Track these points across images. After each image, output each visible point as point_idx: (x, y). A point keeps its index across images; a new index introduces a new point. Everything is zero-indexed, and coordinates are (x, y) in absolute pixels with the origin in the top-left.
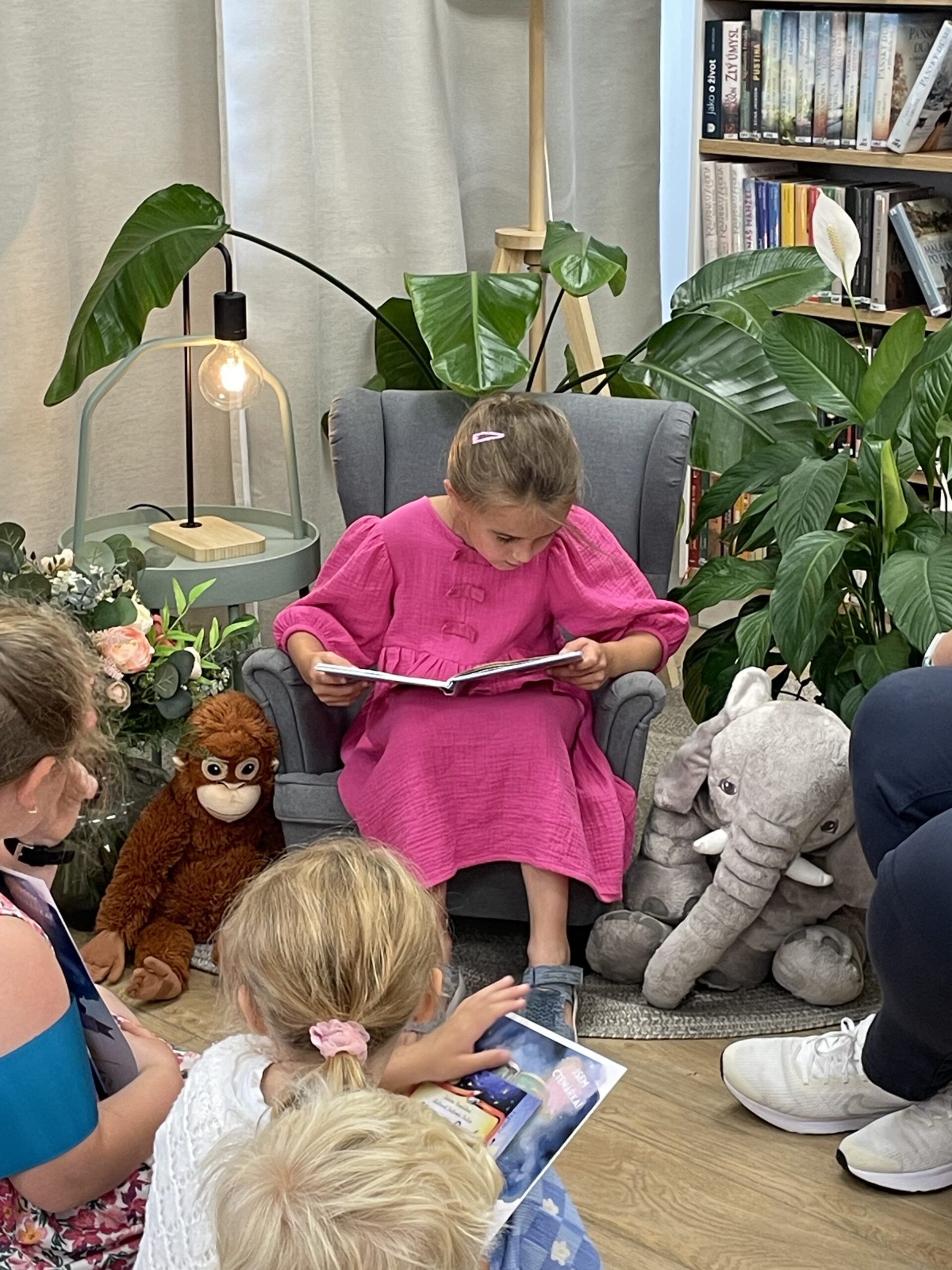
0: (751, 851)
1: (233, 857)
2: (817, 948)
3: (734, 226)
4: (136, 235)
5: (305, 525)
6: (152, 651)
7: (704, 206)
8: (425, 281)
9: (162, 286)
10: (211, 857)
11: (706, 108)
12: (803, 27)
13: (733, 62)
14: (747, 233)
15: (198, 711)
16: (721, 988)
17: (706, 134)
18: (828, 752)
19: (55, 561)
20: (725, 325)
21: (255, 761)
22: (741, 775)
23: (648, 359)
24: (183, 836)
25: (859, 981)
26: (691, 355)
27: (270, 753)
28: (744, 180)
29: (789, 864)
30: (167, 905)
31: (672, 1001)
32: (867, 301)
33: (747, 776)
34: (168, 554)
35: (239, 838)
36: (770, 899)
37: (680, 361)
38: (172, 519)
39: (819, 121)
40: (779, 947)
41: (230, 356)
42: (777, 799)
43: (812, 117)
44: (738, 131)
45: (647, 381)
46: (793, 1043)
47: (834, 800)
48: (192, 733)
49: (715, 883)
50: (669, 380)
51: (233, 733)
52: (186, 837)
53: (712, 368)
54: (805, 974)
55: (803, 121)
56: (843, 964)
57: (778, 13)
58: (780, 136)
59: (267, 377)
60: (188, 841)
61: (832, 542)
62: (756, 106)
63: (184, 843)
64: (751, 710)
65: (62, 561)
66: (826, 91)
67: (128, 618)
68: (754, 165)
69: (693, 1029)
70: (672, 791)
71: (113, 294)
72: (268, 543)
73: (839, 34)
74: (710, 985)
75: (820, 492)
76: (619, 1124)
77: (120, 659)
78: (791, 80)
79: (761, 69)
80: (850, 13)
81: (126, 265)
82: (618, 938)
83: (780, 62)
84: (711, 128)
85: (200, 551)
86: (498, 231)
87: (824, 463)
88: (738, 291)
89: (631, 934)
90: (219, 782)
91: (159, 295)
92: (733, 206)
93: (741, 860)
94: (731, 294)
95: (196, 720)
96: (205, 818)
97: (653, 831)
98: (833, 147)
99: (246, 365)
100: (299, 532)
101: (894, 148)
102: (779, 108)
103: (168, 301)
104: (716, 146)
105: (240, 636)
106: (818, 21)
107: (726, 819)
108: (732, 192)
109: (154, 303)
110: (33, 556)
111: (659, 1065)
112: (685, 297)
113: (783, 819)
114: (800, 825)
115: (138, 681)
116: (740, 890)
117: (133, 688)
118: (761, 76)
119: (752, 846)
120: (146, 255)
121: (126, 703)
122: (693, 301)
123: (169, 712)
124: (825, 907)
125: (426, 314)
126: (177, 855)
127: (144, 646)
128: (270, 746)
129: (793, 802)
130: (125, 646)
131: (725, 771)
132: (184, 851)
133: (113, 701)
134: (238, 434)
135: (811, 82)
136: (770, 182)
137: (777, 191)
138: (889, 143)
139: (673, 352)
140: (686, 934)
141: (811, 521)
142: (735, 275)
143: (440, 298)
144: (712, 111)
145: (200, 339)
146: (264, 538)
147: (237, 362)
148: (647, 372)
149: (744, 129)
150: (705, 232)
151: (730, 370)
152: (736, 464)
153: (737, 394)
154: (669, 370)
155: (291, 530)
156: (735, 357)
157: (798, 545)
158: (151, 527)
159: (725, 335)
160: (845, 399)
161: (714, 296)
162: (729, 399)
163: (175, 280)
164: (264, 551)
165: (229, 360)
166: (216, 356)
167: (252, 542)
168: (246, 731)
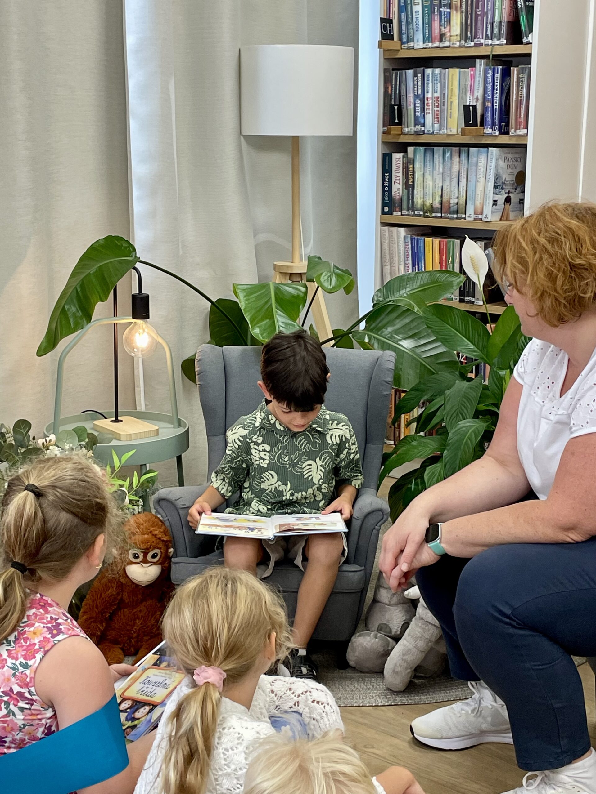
3: (399, 261)
4: (86, 263)
5: (179, 420)
7: (383, 250)
8: (245, 287)
9: (103, 291)
10: (132, 606)
11: (383, 199)
12: (436, 156)
13: (398, 174)
14: (406, 264)
16: (423, 675)
17: (383, 213)
19: (46, 441)
20: (408, 310)
23: (366, 328)
24: (118, 594)
26: (389, 326)
27: (167, 545)
28: (405, 237)
30: (108, 633)
32: (473, 299)
34: (109, 437)
35: (148, 595)
37: (384, 330)
38: (106, 418)
39: (445, 205)
41: (140, 328)
43: (441, 203)
44: (401, 210)
45: (367, 340)
49: (417, 615)
50: (378, 340)
51: (146, 536)
53: (400, 334)
57: (422, 149)
58: (425, 212)
59: (160, 340)
61: (477, 425)
62: (410, 197)
63: (119, 598)
65: (50, 441)
66: (449, 189)
68: (409, 228)
69: (411, 700)
71: (75, 295)
72: (160, 431)
73: (456, 159)
75: (469, 400)
76: (375, 754)
78: (429, 183)
79: (413, 178)
80: (461, 148)
81: (83, 279)
82: (365, 647)
83: (424, 174)
84: (386, 209)
85: (124, 435)
86: (275, 263)
87: (468, 383)
88: (409, 293)
89: (372, 645)
90: (138, 563)
91: (102, 295)
92: (399, 250)
94: (405, 295)
96: (130, 583)
97: (381, 587)
98: (453, 218)
99: (147, 333)
100: (176, 424)
101: (485, 219)
102: (424, 198)
103: (106, 297)
104: (389, 219)
105: (148, 482)
106: (444, 153)
108: (398, 243)
109: (99, 300)
110: (34, 439)
112: (380, 297)
118: (413, 182)
120: (94, 273)
122: (384, 299)
125: (246, 304)
126: (115, 605)
132: (118, 603)
134: (139, 372)
135: (441, 185)
136: (419, 237)
137: (422, 242)
138: (483, 217)
139: (380, 325)
140: (405, 645)
141: (464, 414)
142: (407, 285)
143: (253, 296)
144: (387, 200)
145: (122, 319)
146: (158, 428)
147: (144, 330)
148: (366, 336)
149: (404, 209)
150: (384, 264)
151: (411, 334)
152: (417, 385)
153: (416, 347)
154: (378, 335)
155: (172, 423)
156: (414, 327)
157: (459, 427)
158: (94, 422)
159: (408, 315)
160: (476, 349)
161: (396, 296)
162: (412, 350)
163: (110, 287)
164: (158, 435)
165: (139, 331)
166: (133, 328)
167: (152, 429)
168: (153, 534)
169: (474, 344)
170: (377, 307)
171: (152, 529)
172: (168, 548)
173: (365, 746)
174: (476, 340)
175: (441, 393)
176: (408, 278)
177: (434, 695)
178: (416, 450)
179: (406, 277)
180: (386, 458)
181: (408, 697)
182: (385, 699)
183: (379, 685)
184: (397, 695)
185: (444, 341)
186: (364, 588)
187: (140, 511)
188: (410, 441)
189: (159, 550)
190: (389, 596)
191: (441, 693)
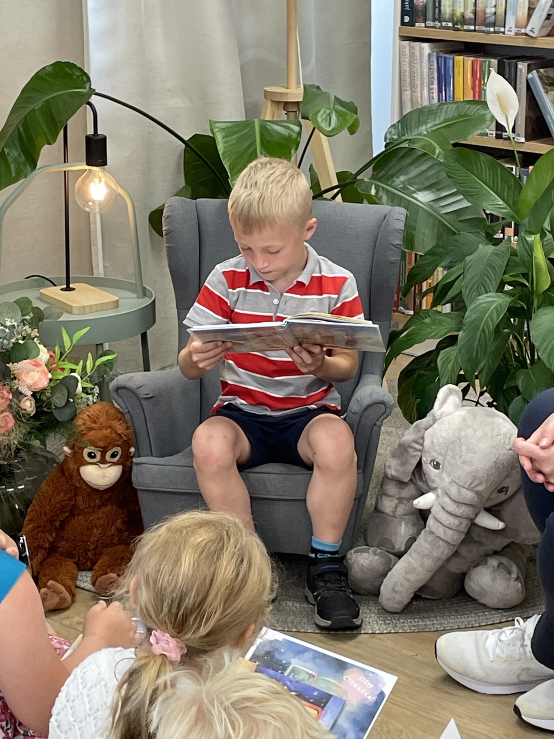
0: (452, 507)
1: (103, 513)
2: (494, 571)
3: (422, 84)
5: (144, 290)
6: (50, 376)
7: (402, 71)
8: (224, 125)
9: (51, 130)
10: (89, 513)
11: (403, 6)
14: (431, 89)
15: (80, 416)
16: (430, 597)
17: (403, 23)
18: (502, 441)
20: (425, 154)
21: (119, 449)
22: (444, 456)
23: (373, 177)
24: (70, 499)
25: (522, 592)
26: (402, 175)
27: (129, 443)
28: (429, 54)
29: (476, 515)
30: (59, 545)
31: (398, 607)
33: (448, 457)
34: (59, 310)
35: (107, 500)
36: (464, 539)
37: (395, 179)
38: (55, 285)
39: (480, 15)
40: (469, 570)
41: (95, 177)
42: (469, 472)
43: (475, 13)
44: (425, 21)
45: (373, 192)
46: (482, 634)
47: (506, 473)
48: (77, 431)
49: (427, 528)
50: (387, 192)
51: (104, 431)
52: (72, 500)
53: (415, 184)
54: (486, 588)
55: (469, 15)
56: (512, 581)
58: (454, 25)
59: (120, 191)
60: (73, 503)
61: (500, 300)
62: (437, 5)
63: (71, 504)
64: (450, 413)
67: (33, 353)
68: (435, 44)
69: (414, 626)
70: (398, 467)
71: (17, 136)
72: (120, 301)
74: (424, 596)
75: (492, 268)
77: (29, 382)
81: (26, 116)
82: (362, 565)
84: (407, 19)
85: (76, 307)
86: (265, 89)
87: (493, 248)
88: (430, 130)
90: (95, 464)
91: (49, 137)
92: (422, 71)
93: (445, 513)
94: (425, 132)
95: (80, 422)
96: (85, 487)
97: (384, 494)
98: (489, 33)
99: (106, 182)
100: (141, 294)
101: (531, 34)
102: (453, 6)
103: (55, 140)
104: (410, 31)
105: (106, 366)
107: (434, 486)
108: (421, 62)
109: (45, 142)
111: (393, 649)
112: (394, 135)
113: (472, 486)
114: (484, 490)
115: (40, 396)
116: (444, 533)
117: (37, 401)
119: (452, 503)
120: (39, 109)
121: (32, 411)
122: (399, 137)
123: (61, 416)
124: (499, 543)
125: (225, 148)
126: (66, 512)
127: (44, 372)
128: (129, 439)
129: (481, 474)
130: (31, 373)
131: (434, 454)
132: (71, 510)
133: (26, 410)
134: (96, 227)
136: (447, 56)
137: (451, 62)
138: (528, 31)
139: (390, 173)
140: (409, 563)
141: (486, 287)
142: (428, 119)
143: (234, 137)
144: (407, 8)
145: (75, 166)
146: (117, 298)
147: (100, 181)
149: (429, 20)
150: (403, 89)
151: (428, 185)
152: (433, 248)
153: (434, 201)
154: (388, 185)
155: (135, 292)
156: (431, 176)
157: (478, 302)
158: (41, 291)
159: (425, 161)
160: (505, 205)
162: (427, 204)
163: (59, 126)
164: (118, 307)
165: (95, 179)
166: (87, 177)
167: (110, 301)
169: (503, 200)
170: (388, 149)
171: (111, 423)
172: (129, 447)
174: (506, 194)
175: (461, 258)
176: (429, 111)
178: (429, 330)
179: (427, 110)
180: (393, 336)
182: (383, 625)
185: (467, 195)
186: (362, 495)
187: (95, 401)
188: (423, 317)
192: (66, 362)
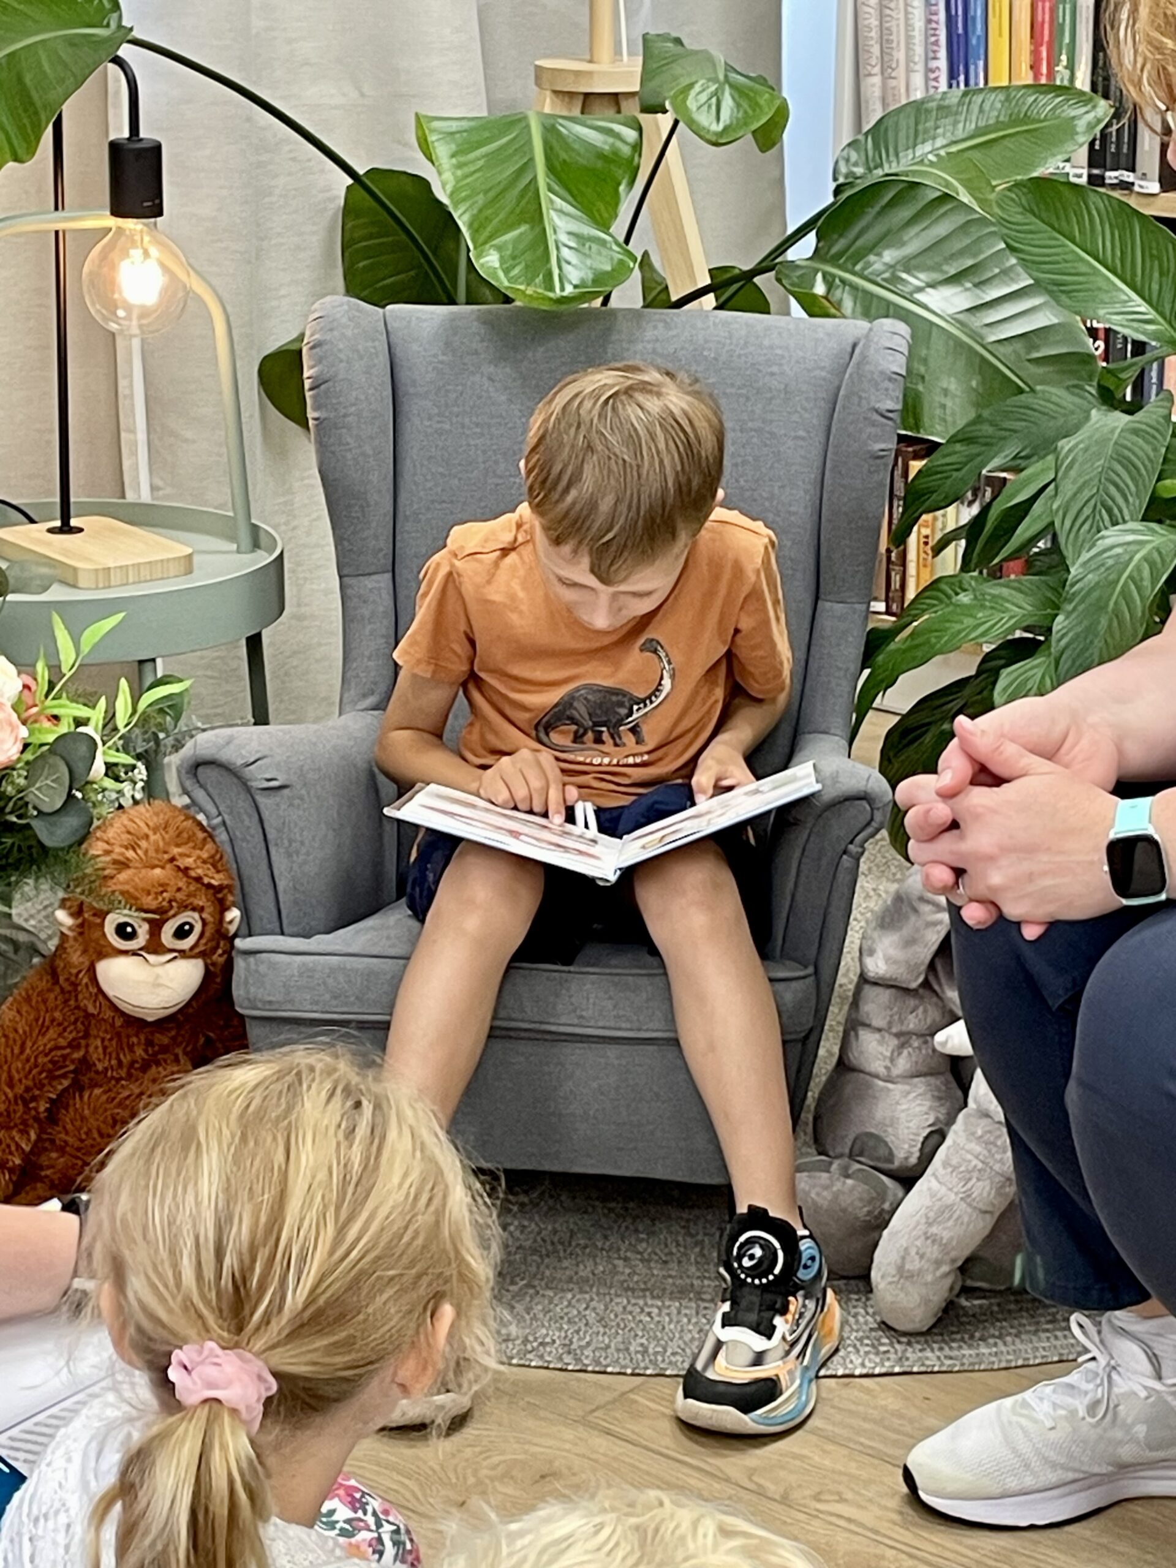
3: (909, 60)
5: (255, 529)
6: (24, 732)
7: (861, 29)
8: (454, 126)
9: (21, 128)
10: (118, 1080)
14: (933, 71)
15: (100, 834)
20: (944, 198)
21: (195, 918)
23: (818, 256)
24: (74, 1045)
26: (888, 247)
27: (222, 898)
30: (44, 1160)
32: (1128, 177)
34: (43, 573)
35: (165, 1049)
37: (872, 258)
38: (32, 521)
41: (133, 244)
45: (820, 289)
48: (91, 869)
49: (971, 1106)
50: (854, 288)
51: (157, 870)
52: (78, 1047)
53: (921, 269)
59: (197, 286)
60: (82, 1053)
61: (1157, 541)
63: (76, 1055)
69: (949, 1358)
70: (892, 952)
72: (196, 559)
75: (1128, 465)
76: (849, 1520)
85: (89, 570)
86: (538, 63)
87: (1127, 418)
88: (942, 153)
89: (836, 1196)
90: (134, 953)
91: (15, 142)
94: (932, 158)
95: (96, 848)
96: (110, 1015)
97: (863, 1024)
99: (161, 262)
100: (246, 543)
103: (31, 151)
105: (161, 711)
108: (907, 5)
109: (8, 156)
111: (901, 1416)
112: (856, 164)
122: (869, 170)
123: (51, 835)
125: (455, 178)
126: (64, 1076)
127: (11, 724)
132: (75, 1071)
134: (131, 386)
137: (980, 3)
139: (859, 243)
141: (1116, 511)
142: (937, 128)
143: (479, 152)
145: (81, 218)
146: (190, 551)
147: (146, 254)
148: (819, 276)
150: (862, 72)
151: (953, 272)
152: (968, 425)
153: (968, 310)
154: (854, 273)
155: (233, 538)
156: (960, 251)
157: (1101, 545)
159: (946, 213)
160: (1152, 315)
161: (903, 161)
162: (955, 319)
163: (43, 117)
164: (191, 572)
165: (132, 252)
166: (111, 246)
167: (171, 556)
168: (178, 867)
169: (1149, 302)
170: (844, 196)
171: (176, 851)
172: (223, 908)
173: (817, 1498)
174: (1155, 287)
175: (1044, 446)
177: (1019, 1345)
178: (968, 621)
179: (934, 105)
180: (875, 642)
181: (941, 1349)
182: (872, 1356)
183: (855, 1316)
184: (909, 1344)
185: (1058, 291)
186: (811, 1030)
187: (138, 797)
188: (950, 592)
189: (196, 915)
190: (888, 1054)
191: (1040, 1340)
192: (64, 701)
